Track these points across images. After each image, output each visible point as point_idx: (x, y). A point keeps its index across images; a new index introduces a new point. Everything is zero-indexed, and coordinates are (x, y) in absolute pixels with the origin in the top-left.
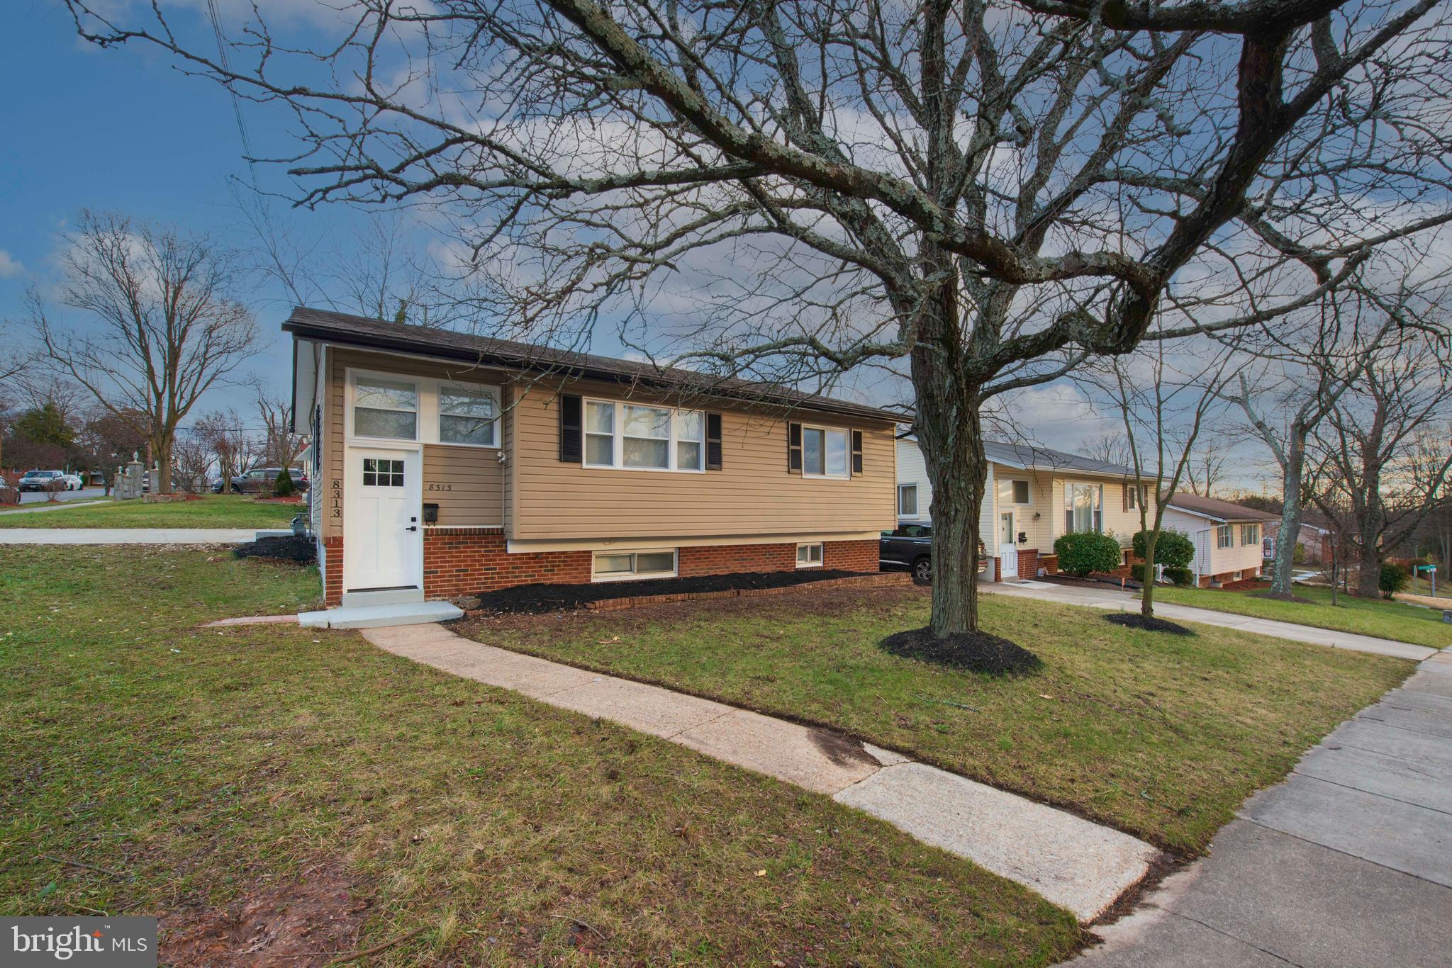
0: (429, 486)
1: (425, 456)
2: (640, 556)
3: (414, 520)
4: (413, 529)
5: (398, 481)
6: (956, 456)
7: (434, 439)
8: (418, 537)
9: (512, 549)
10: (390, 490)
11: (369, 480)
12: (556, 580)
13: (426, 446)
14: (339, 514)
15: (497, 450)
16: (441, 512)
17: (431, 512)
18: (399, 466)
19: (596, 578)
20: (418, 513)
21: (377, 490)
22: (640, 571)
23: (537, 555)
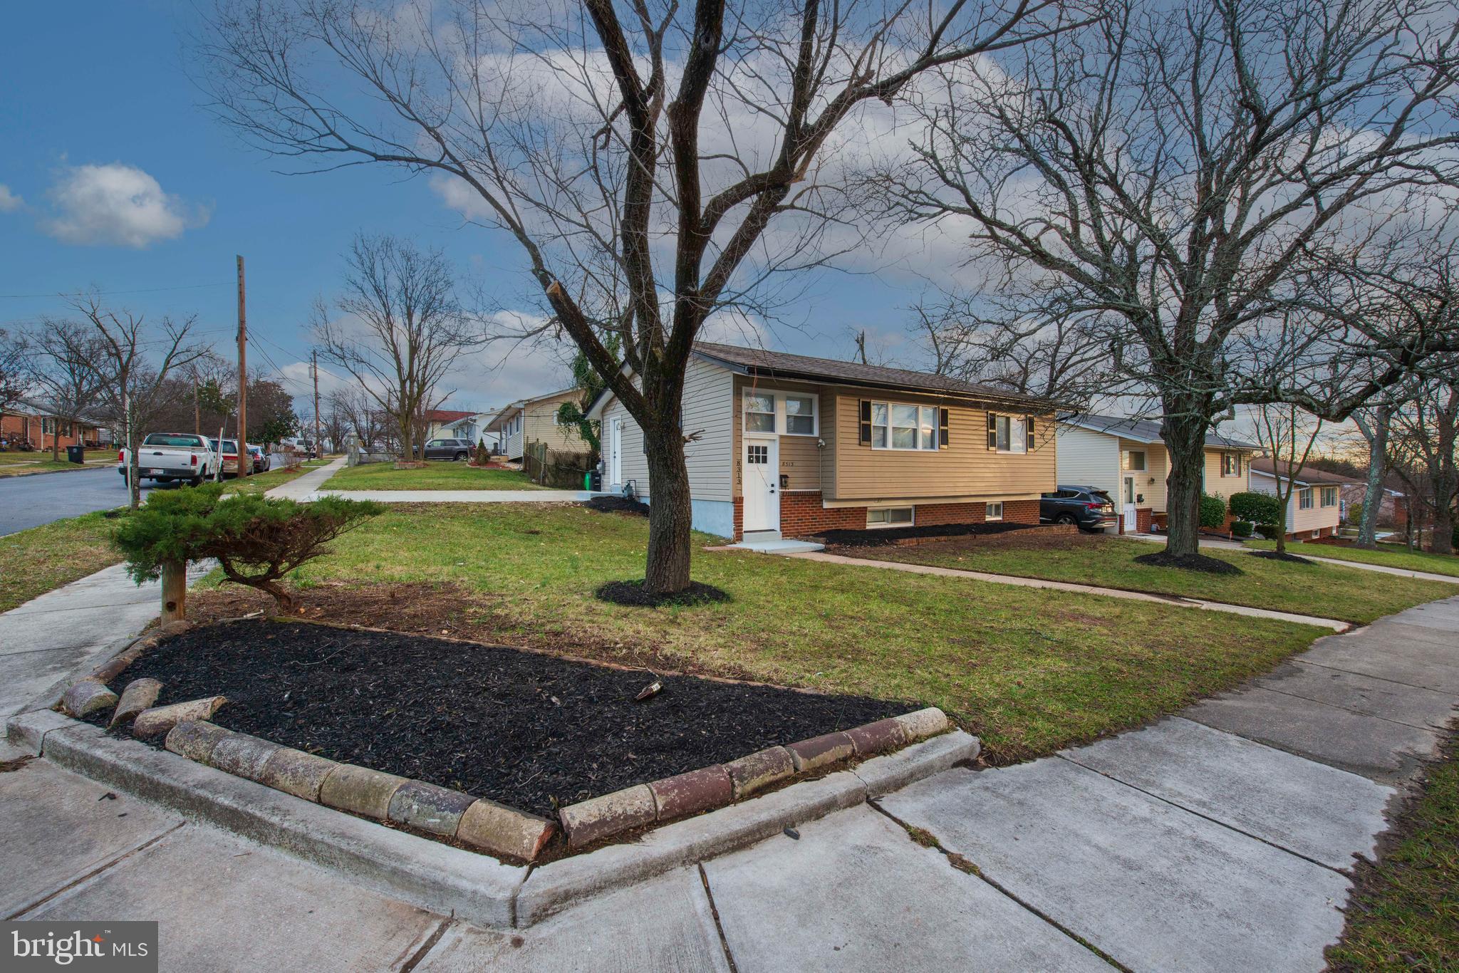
0: (783, 464)
1: (781, 443)
2: (893, 510)
3: (773, 485)
4: (772, 492)
5: (765, 460)
6: (1194, 452)
7: (784, 433)
8: (776, 497)
9: (826, 505)
10: (761, 465)
11: (750, 461)
12: (849, 527)
13: (781, 437)
14: (740, 482)
15: (818, 438)
16: (789, 480)
17: (784, 479)
18: (765, 450)
19: (870, 526)
20: (777, 483)
21: (754, 465)
22: (893, 521)
23: (839, 510)
